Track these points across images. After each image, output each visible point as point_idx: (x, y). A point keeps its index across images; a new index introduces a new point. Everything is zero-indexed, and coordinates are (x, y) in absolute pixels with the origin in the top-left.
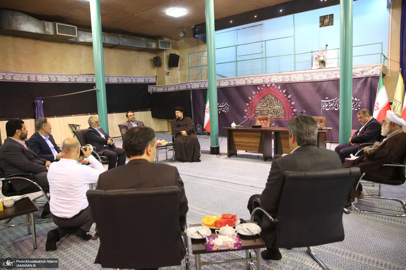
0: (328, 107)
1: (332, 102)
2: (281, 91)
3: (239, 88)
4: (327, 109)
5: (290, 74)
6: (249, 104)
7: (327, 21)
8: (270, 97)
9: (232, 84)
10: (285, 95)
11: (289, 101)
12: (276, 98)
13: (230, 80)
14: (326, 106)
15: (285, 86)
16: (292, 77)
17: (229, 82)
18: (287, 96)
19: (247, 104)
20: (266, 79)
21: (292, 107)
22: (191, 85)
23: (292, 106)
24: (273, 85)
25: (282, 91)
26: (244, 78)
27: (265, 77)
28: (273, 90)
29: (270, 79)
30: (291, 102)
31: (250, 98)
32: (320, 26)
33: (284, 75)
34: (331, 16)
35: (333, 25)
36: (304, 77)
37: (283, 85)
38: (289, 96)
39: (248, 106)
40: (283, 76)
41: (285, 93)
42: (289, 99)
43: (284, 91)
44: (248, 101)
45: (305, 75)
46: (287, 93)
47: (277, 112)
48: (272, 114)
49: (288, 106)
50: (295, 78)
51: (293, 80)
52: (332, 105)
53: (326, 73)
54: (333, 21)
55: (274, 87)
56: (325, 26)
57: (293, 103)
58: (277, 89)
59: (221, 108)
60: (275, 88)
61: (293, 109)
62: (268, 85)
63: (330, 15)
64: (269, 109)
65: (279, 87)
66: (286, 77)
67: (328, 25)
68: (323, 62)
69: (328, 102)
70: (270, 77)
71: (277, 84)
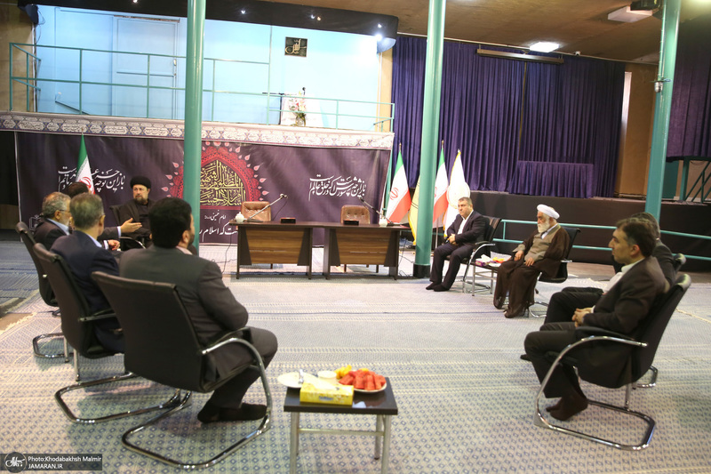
0: (320, 190)
1: (326, 182)
2: (240, 157)
3: (150, 143)
4: (318, 194)
5: (260, 130)
6: (174, 175)
7: (296, 47)
8: (219, 165)
9: (136, 132)
10: (249, 166)
11: (256, 176)
12: (231, 169)
13: (131, 124)
14: (318, 188)
15: (249, 148)
16: (264, 133)
17: (129, 128)
18: (252, 167)
19: (170, 177)
20: (214, 132)
21: (260, 188)
22: (17, 122)
23: (260, 184)
24: (227, 145)
25: (243, 158)
26: (165, 124)
27: (210, 128)
28: (225, 152)
29: (222, 133)
30: (258, 178)
31: (176, 165)
32: (286, 54)
33: (249, 129)
34: (304, 42)
35: (305, 56)
36: (285, 137)
37: (246, 147)
38: (256, 168)
39: (172, 181)
40: (246, 131)
41: (248, 162)
42: (256, 172)
43: (247, 158)
44: (171, 170)
45: (286, 134)
46: (252, 162)
47: (232, 195)
48: (222, 198)
49: (254, 185)
50: (269, 136)
51: (265, 140)
52: (326, 187)
53: (320, 136)
54: (305, 50)
55: (228, 148)
56: (294, 54)
57: (262, 180)
58: (233, 152)
59: (103, 180)
60: (231, 150)
61: (261, 190)
62: (215, 144)
63: (302, 40)
64: (216, 189)
65: (238, 150)
66: (252, 132)
67: (298, 55)
68: (302, 116)
69: (319, 183)
70: (222, 129)
71: (234, 144)
